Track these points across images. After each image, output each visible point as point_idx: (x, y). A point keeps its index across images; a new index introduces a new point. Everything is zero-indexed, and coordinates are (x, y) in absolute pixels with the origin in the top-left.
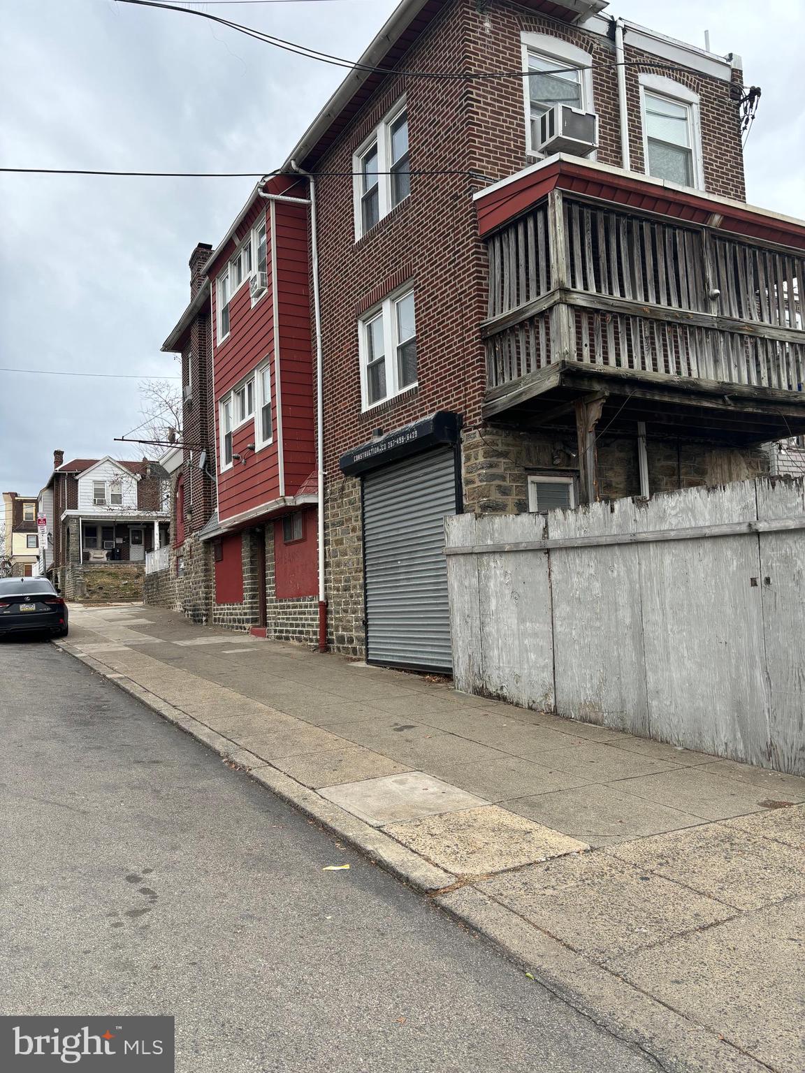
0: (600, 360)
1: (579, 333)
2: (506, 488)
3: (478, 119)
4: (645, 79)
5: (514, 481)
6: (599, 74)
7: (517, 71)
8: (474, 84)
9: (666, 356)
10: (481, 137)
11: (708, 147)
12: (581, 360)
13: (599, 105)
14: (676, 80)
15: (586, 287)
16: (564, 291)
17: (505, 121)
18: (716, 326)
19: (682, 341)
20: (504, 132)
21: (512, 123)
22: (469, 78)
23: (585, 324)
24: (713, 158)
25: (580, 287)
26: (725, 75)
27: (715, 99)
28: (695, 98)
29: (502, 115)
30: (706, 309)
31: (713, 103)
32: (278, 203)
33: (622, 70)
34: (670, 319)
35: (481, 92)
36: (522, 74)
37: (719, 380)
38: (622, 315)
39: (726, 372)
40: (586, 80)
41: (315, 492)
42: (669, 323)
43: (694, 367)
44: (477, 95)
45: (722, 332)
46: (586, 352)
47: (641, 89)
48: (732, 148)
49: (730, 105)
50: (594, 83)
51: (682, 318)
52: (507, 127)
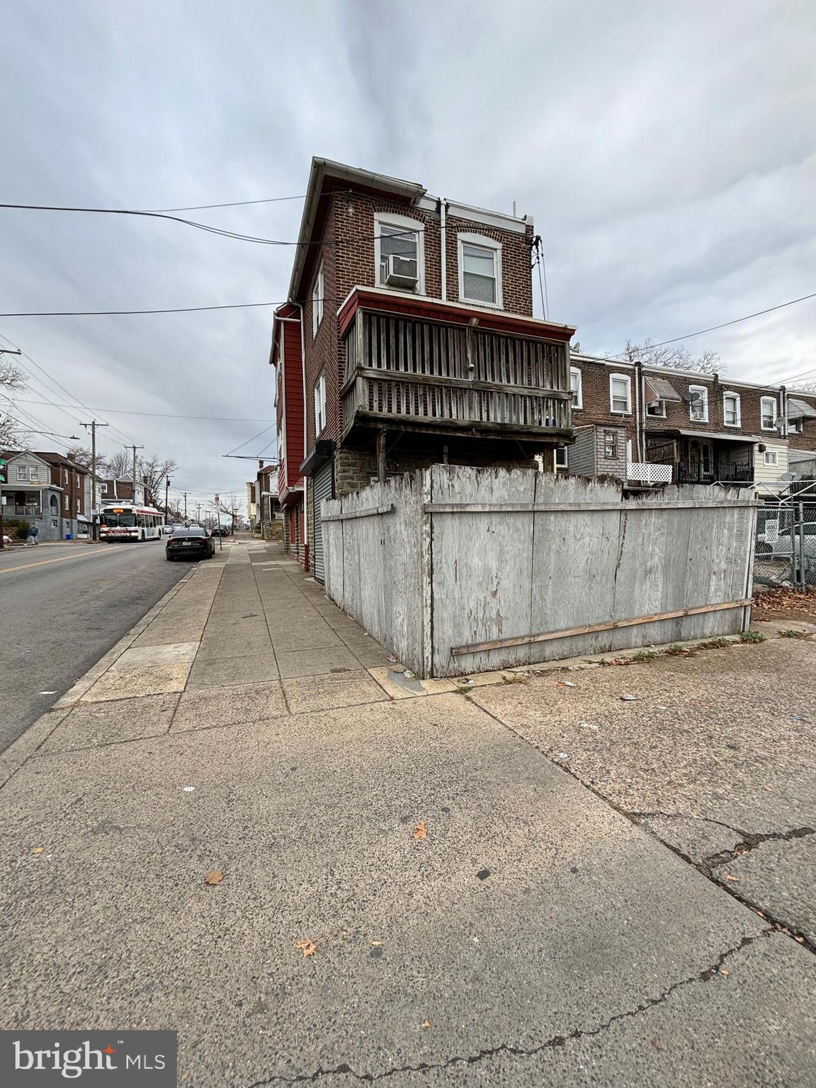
0: (385, 409)
1: (371, 393)
2: (353, 484)
3: (342, 268)
4: (461, 236)
5: (359, 480)
6: (428, 235)
7: (370, 237)
8: (340, 247)
9: (434, 406)
10: (344, 278)
11: (506, 276)
12: (372, 410)
13: (428, 254)
14: (485, 235)
15: (379, 365)
16: (360, 368)
17: (360, 268)
18: (471, 387)
19: (446, 397)
20: (360, 274)
21: (366, 269)
22: (337, 243)
23: (376, 389)
24: (510, 282)
25: (375, 366)
26: (522, 230)
27: (513, 245)
28: (499, 245)
29: (359, 264)
30: (467, 377)
31: (511, 248)
32: (285, 322)
33: (443, 231)
34: (437, 384)
35: (345, 251)
36: (374, 239)
37: (472, 420)
38: (403, 382)
39: (478, 415)
40: (420, 240)
41: (302, 485)
42: (438, 386)
43: (454, 412)
44: (342, 253)
45: (476, 390)
46: (376, 405)
47: (459, 243)
48: (524, 275)
49: (524, 248)
50: (425, 241)
51: (446, 383)
52: (362, 271)
